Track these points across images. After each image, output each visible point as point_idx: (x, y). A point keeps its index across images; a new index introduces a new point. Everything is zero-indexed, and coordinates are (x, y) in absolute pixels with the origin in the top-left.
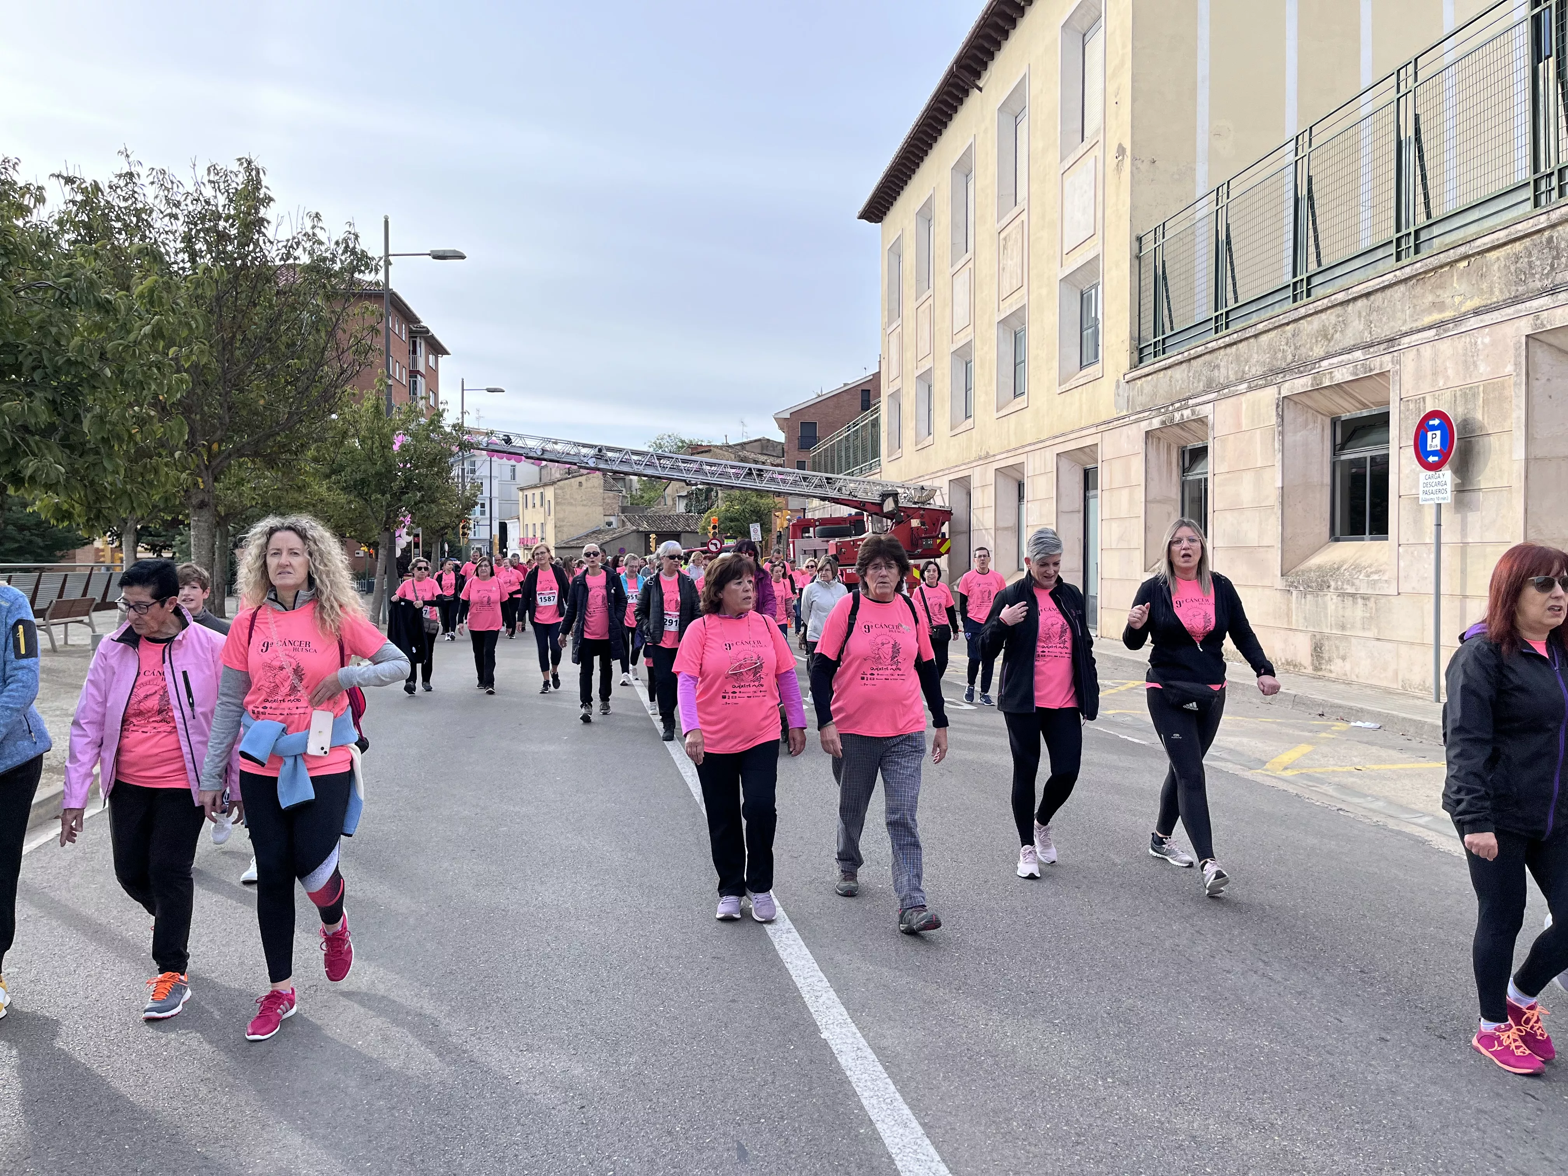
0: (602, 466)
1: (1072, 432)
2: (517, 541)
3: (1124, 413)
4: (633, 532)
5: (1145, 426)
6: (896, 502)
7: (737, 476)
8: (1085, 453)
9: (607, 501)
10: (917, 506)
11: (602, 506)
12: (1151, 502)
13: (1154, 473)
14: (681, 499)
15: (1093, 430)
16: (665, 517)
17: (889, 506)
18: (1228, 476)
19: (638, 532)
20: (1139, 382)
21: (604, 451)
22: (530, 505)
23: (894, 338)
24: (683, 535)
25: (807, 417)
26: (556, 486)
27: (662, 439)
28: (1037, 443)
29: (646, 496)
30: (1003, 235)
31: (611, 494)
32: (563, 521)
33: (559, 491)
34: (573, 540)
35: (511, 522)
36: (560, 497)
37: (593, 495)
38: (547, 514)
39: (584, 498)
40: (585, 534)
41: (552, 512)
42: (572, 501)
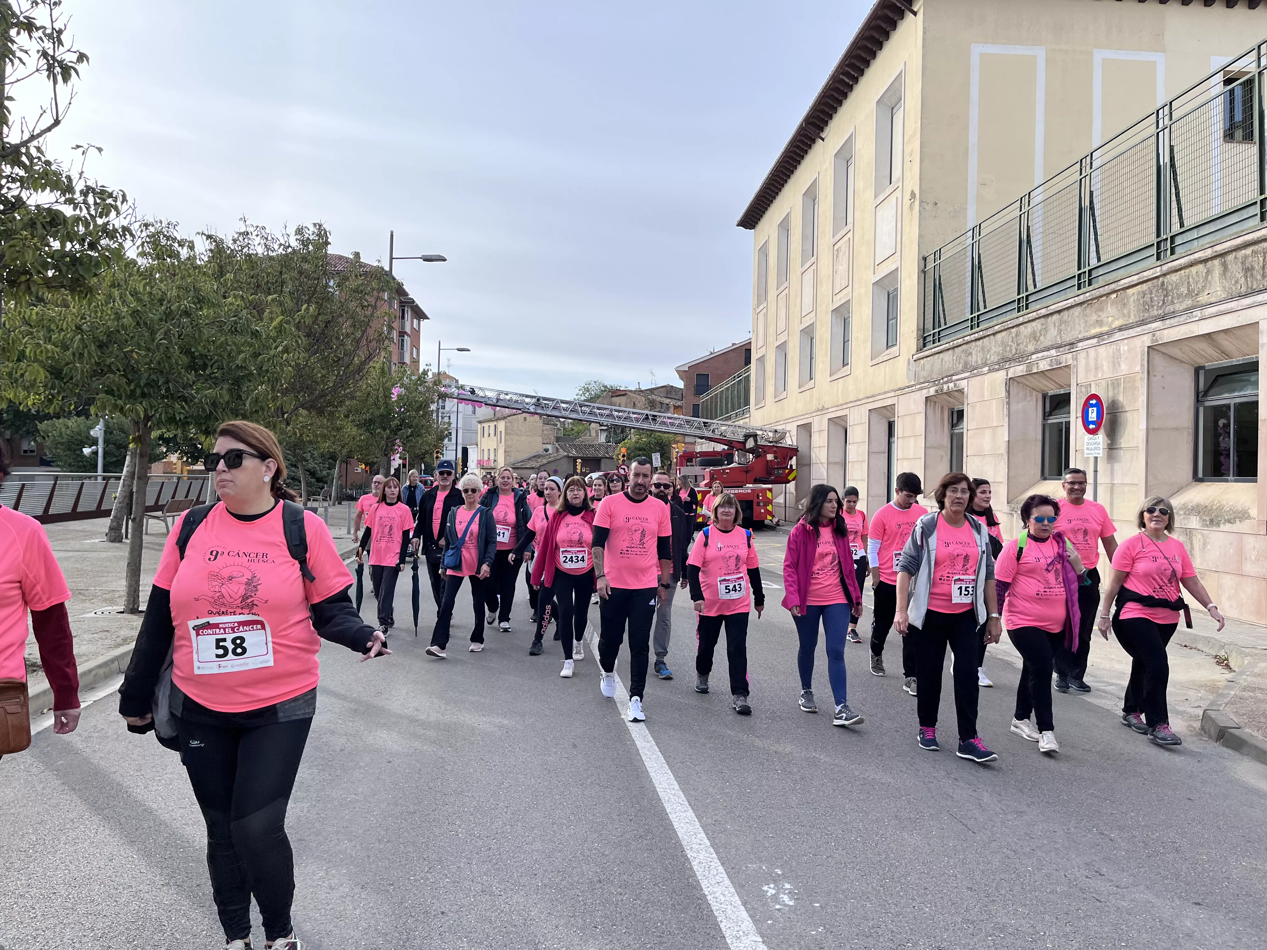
0: (539, 411)
1: (879, 394)
2: (475, 462)
3: (913, 383)
4: (564, 457)
5: (925, 393)
6: (756, 441)
7: (637, 420)
8: (888, 410)
9: (545, 432)
10: (771, 444)
11: (541, 436)
12: (929, 448)
13: (931, 427)
15: (892, 394)
16: (590, 446)
17: (750, 444)
18: (977, 431)
19: (568, 457)
20: (922, 361)
21: (541, 400)
22: (486, 434)
23: (761, 317)
24: (603, 460)
25: (701, 370)
26: (506, 420)
27: (589, 384)
28: (856, 401)
29: (576, 429)
30: (836, 248)
31: (548, 427)
32: (511, 447)
33: (508, 424)
34: (518, 462)
35: (471, 448)
36: (509, 429)
37: (535, 427)
38: (499, 441)
39: (527, 430)
40: (527, 458)
41: (503, 440)
42: (518, 432)
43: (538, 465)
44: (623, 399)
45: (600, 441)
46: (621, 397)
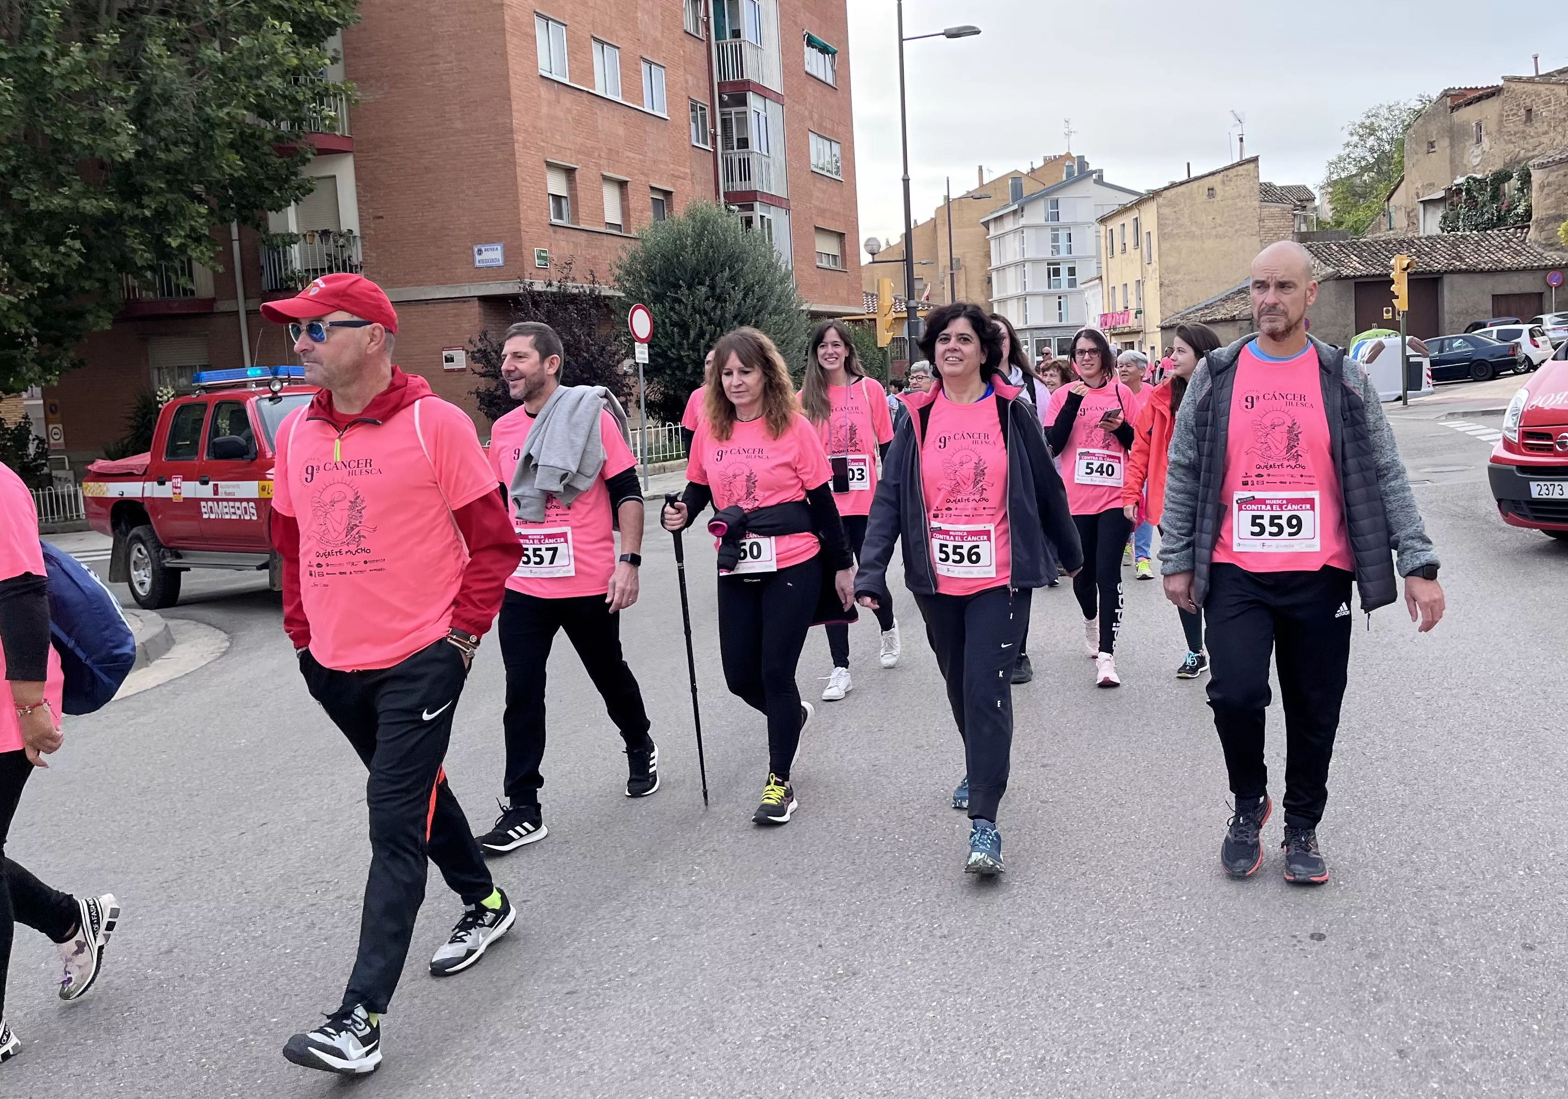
2: (1099, 320)
4: (1327, 279)
9: (1269, 224)
11: (1257, 233)
14: (1431, 209)
16: (1401, 242)
19: (1340, 278)
22: (1118, 247)
24: (1447, 279)
26: (1160, 200)
27: (1376, 115)
29: (1349, 220)
31: (1275, 209)
32: (1178, 272)
33: (1166, 211)
34: (1197, 310)
35: (1090, 287)
36: (1170, 222)
37: (1238, 212)
38: (1146, 261)
39: (1218, 221)
40: (1223, 296)
41: (1155, 257)
42: (1194, 229)
44: (1491, 108)
45: (1428, 233)
46: (1485, 104)
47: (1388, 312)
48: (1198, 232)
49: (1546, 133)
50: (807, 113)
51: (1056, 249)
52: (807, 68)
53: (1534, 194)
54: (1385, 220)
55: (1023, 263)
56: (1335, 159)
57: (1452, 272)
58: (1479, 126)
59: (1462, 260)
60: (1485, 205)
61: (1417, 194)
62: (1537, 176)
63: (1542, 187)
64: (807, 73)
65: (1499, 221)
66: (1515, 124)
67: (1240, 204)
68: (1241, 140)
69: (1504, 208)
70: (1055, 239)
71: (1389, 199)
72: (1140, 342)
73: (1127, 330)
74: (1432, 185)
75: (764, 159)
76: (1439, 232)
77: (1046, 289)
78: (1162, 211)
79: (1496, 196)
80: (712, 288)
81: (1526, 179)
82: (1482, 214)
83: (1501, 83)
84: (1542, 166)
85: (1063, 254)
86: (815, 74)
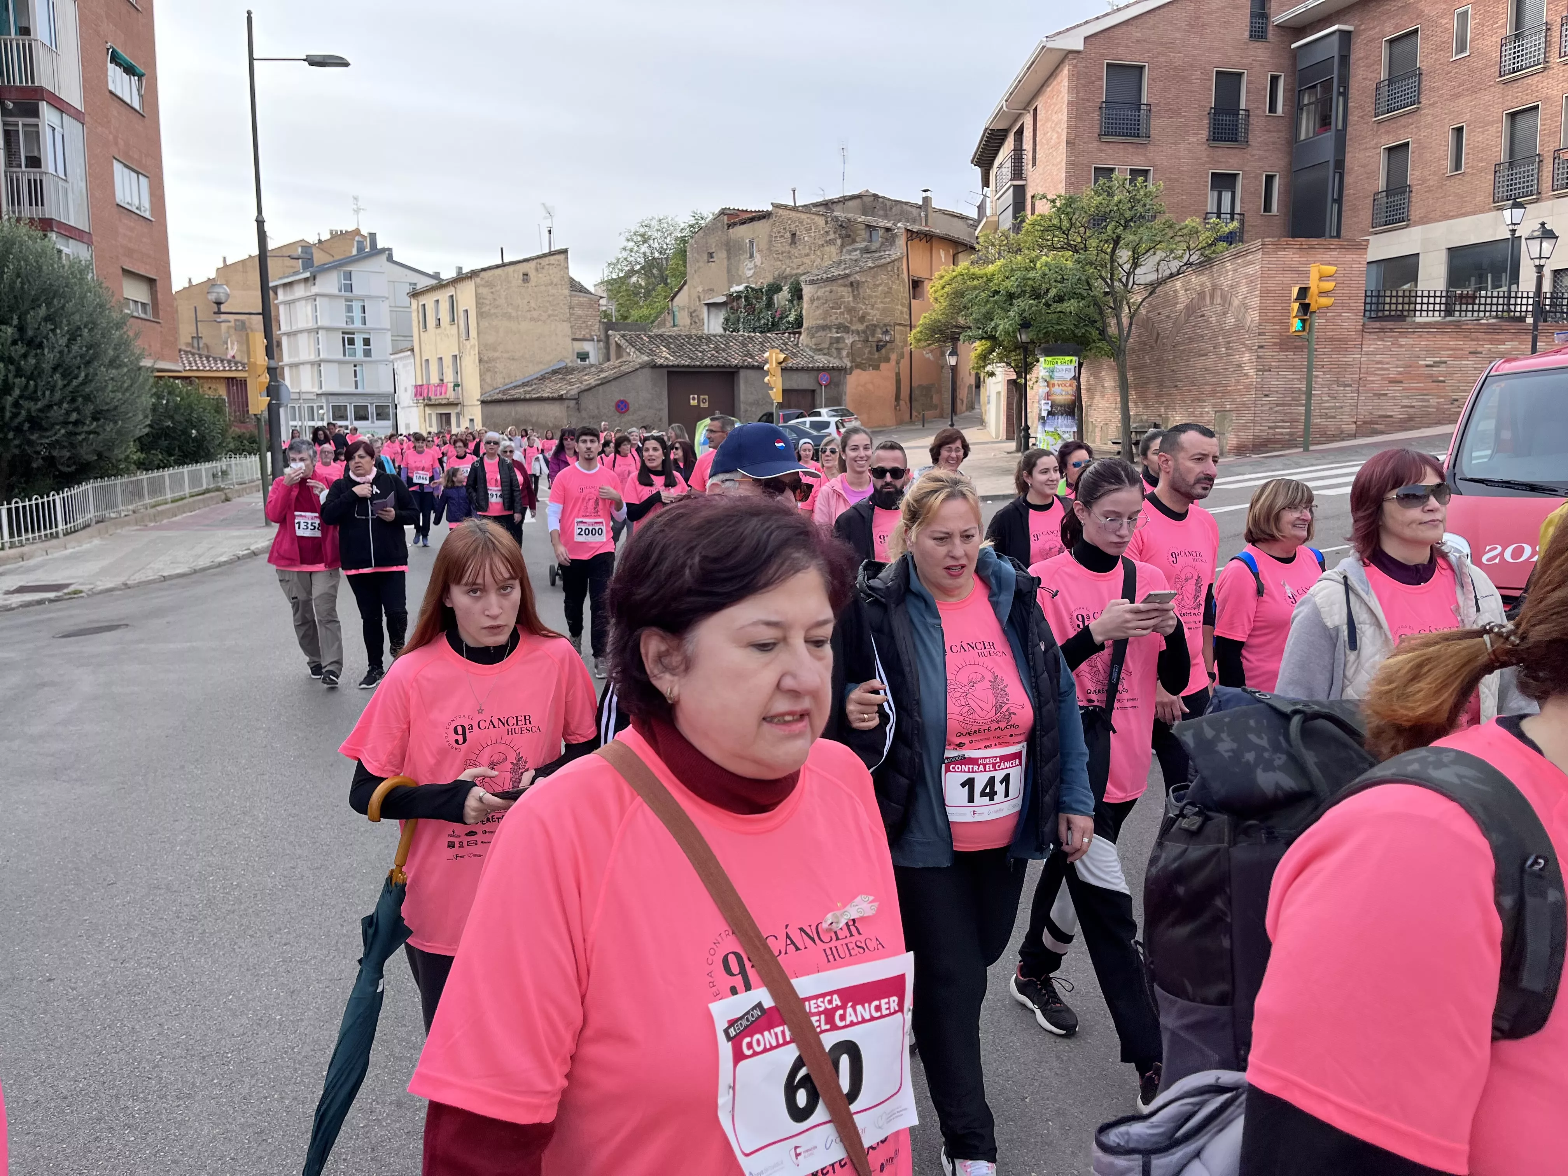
2: (411, 391)
4: (643, 366)
9: (578, 311)
11: (568, 320)
14: (714, 311)
16: (700, 338)
19: (654, 366)
24: (742, 373)
25: (1121, 50)
26: (478, 280)
29: (635, 315)
31: (583, 298)
32: (495, 349)
33: (484, 291)
34: (516, 387)
35: (401, 358)
36: (488, 302)
37: (551, 299)
38: (464, 336)
39: (533, 305)
40: (538, 375)
41: (473, 333)
42: (510, 310)
43: (574, 390)
44: (761, 228)
45: (712, 332)
46: (756, 224)
47: (694, 399)
48: (514, 314)
49: (808, 255)
50: (111, 137)
51: (351, 320)
52: (111, 87)
53: (805, 305)
54: (669, 318)
55: (317, 330)
56: (614, 261)
57: (747, 367)
58: (751, 242)
59: (752, 357)
60: (761, 311)
61: (699, 298)
62: (807, 291)
63: (812, 300)
64: (111, 92)
65: (774, 326)
66: (782, 245)
67: (552, 291)
68: (550, 232)
69: (778, 316)
70: (349, 309)
71: (672, 300)
72: (458, 414)
73: (444, 402)
74: (712, 290)
75: (61, 183)
76: (721, 331)
77: (341, 357)
78: (481, 290)
79: (770, 305)
80: (21, 329)
81: (797, 293)
82: (759, 319)
83: (770, 208)
84: (812, 282)
85: (358, 324)
86: (119, 94)
